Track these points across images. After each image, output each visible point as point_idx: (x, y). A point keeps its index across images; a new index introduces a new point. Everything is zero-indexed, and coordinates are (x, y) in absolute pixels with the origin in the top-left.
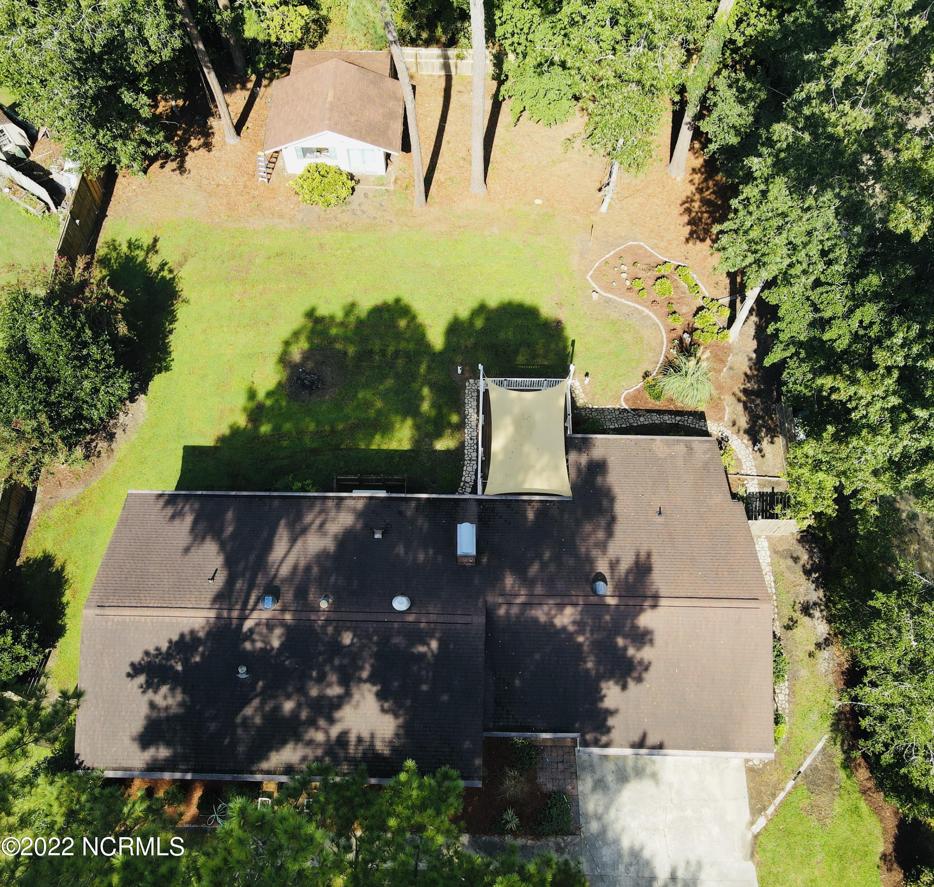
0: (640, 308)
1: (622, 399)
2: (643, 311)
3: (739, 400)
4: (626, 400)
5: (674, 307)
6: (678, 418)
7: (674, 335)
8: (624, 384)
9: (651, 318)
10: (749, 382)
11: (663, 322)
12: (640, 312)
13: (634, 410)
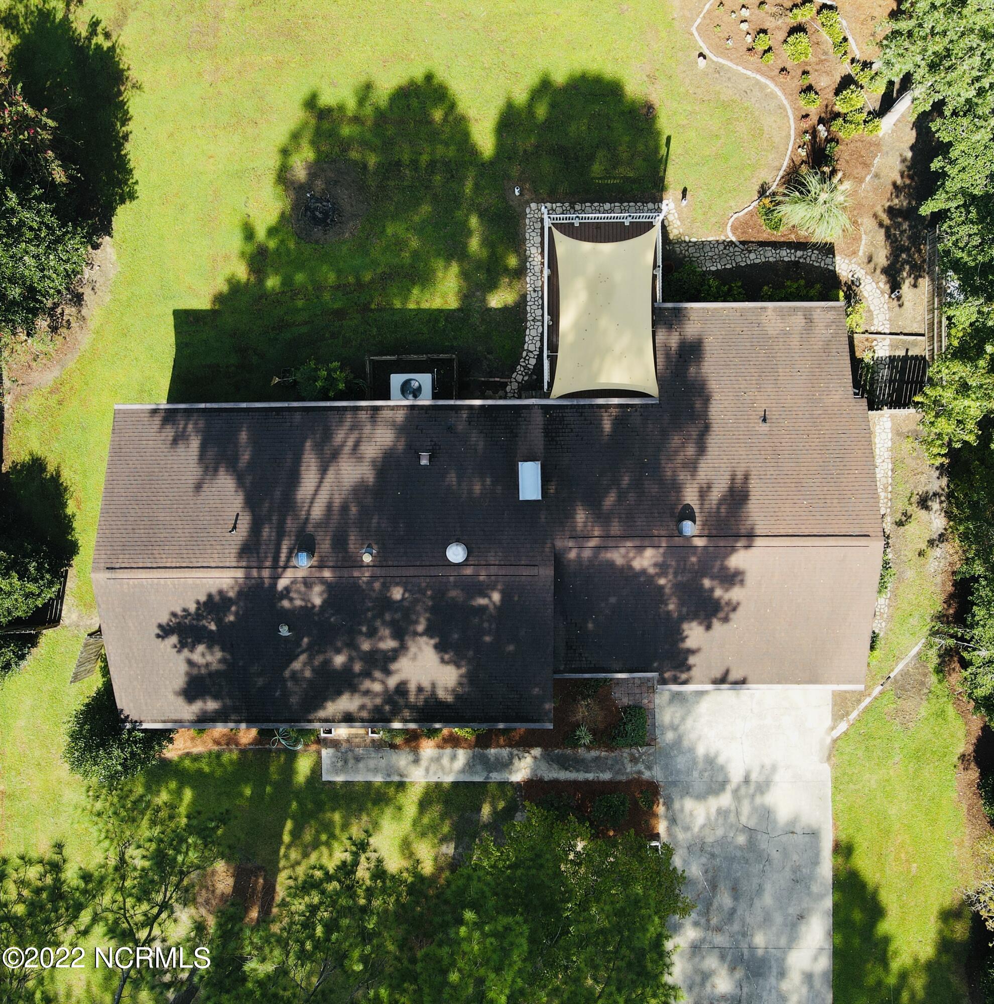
0: (763, 80)
1: (729, 228)
2: (766, 86)
3: (881, 225)
4: (734, 229)
5: (811, 79)
6: (799, 253)
7: (806, 125)
8: (732, 203)
9: (776, 97)
10: (897, 197)
11: (793, 102)
12: (762, 87)
13: (741, 242)
